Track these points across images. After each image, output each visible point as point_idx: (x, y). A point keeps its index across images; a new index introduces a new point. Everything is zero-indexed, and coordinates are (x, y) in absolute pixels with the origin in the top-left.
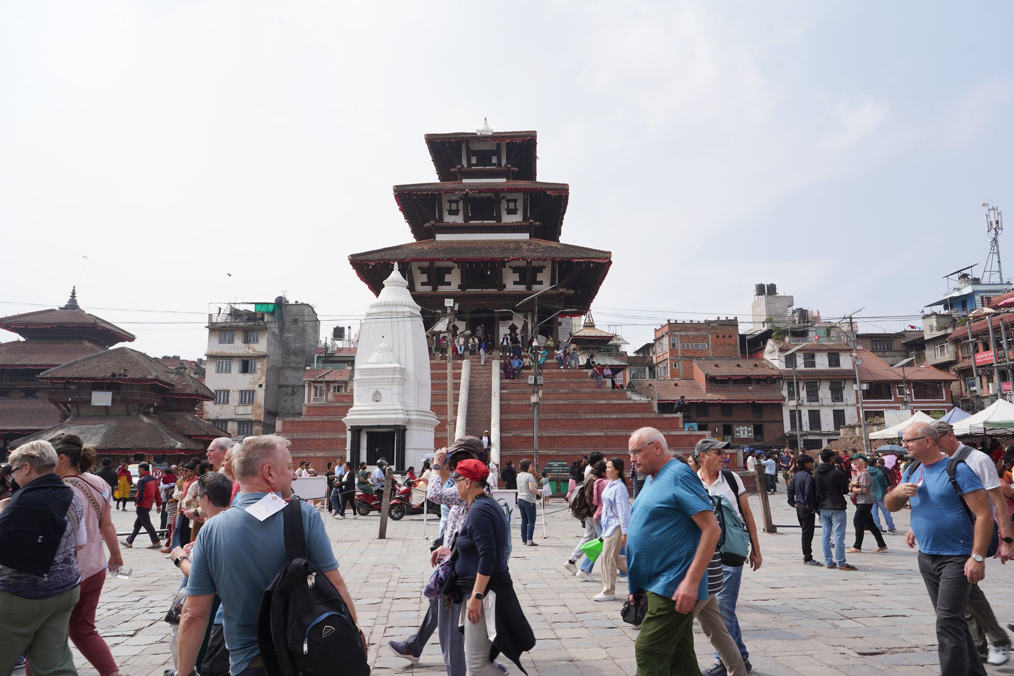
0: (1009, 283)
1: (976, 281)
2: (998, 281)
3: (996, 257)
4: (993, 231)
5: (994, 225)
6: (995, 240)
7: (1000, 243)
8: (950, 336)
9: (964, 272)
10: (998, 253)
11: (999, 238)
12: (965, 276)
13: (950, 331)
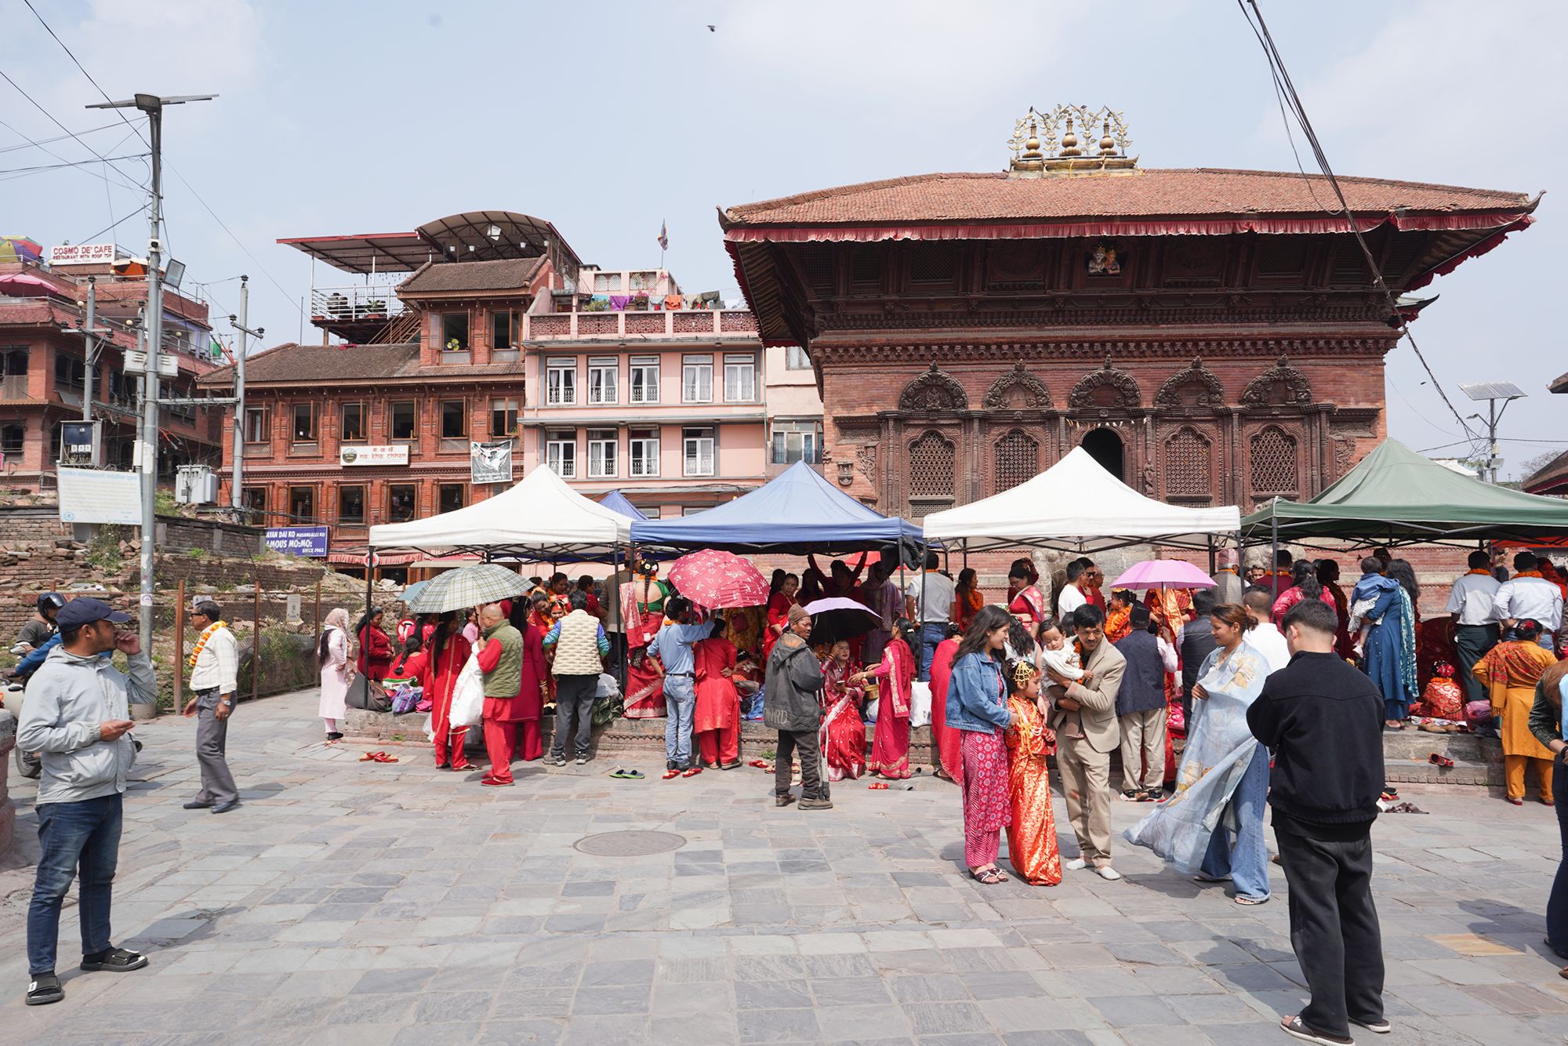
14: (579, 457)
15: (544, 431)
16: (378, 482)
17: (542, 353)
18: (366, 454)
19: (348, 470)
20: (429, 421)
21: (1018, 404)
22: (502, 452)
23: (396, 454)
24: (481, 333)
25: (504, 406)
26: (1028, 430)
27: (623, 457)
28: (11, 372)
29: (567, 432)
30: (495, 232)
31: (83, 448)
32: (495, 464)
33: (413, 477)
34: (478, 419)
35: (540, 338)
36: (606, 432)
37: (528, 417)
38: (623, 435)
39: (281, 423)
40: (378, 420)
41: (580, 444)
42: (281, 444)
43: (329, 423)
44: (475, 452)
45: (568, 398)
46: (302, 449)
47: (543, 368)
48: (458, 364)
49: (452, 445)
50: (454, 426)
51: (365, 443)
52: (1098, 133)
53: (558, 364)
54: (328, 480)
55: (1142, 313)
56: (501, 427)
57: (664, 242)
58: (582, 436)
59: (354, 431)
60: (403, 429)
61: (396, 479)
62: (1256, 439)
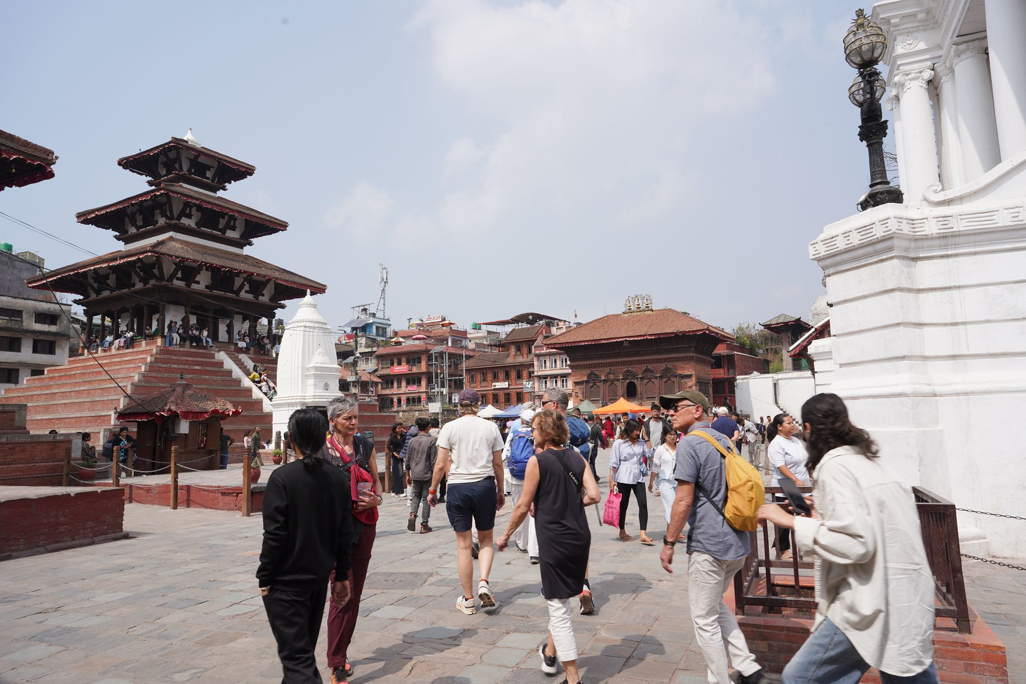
0: (388, 320)
1: (374, 315)
2: (382, 317)
3: (382, 300)
4: (383, 283)
5: (385, 280)
6: (383, 290)
7: (386, 292)
8: (376, 353)
9: (366, 307)
10: (384, 298)
11: (386, 288)
12: (365, 310)
13: (375, 349)
14: (548, 384)
15: (540, 377)
16: (502, 392)
17: (538, 356)
18: (499, 385)
19: (495, 389)
20: (513, 374)
21: (612, 377)
22: (531, 383)
23: (505, 385)
24: (525, 350)
25: (530, 370)
26: (615, 382)
27: (559, 383)
28: (418, 363)
29: (545, 377)
30: (531, 317)
31: (434, 391)
32: (529, 386)
33: (511, 390)
34: (525, 374)
35: (537, 352)
36: (555, 376)
37: (536, 374)
38: (559, 377)
39: (479, 377)
40: (501, 375)
41: (548, 380)
42: (479, 383)
43: (490, 376)
44: (524, 383)
45: (545, 367)
46: (484, 384)
47: (538, 360)
48: (520, 359)
49: (519, 382)
50: (519, 377)
51: (498, 382)
52: (645, 301)
53: (542, 359)
54: (490, 392)
55: (637, 354)
56: (530, 376)
57: (576, 316)
58: (549, 378)
59: (496, 378)
60: (507, 377)
61: (506, 391)
62: (665, 382)
